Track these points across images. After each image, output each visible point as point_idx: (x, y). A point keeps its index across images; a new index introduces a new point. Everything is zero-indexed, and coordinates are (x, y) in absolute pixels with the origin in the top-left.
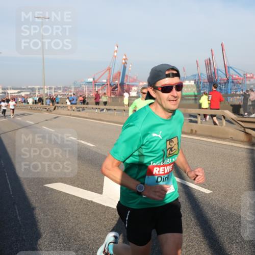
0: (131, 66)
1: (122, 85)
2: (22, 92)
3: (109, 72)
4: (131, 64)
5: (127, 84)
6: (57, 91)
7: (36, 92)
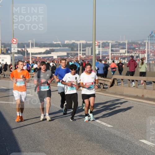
6: (117, 51)
7: (79, 52)
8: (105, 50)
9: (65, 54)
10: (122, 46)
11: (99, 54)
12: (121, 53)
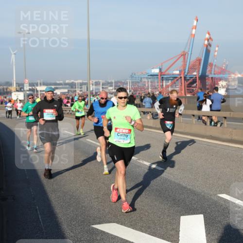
0: (217, 49)
1: (203, 78)
2: (57, 88)
3: (184, 59)
4: (218, 47)
5: (210, 76)
6: (106, 88)
7: (77, 89)
8: (97, 87)
9: (66, 91)
10: (110, 84)
11: (93, 91)
12: (109, 90)
